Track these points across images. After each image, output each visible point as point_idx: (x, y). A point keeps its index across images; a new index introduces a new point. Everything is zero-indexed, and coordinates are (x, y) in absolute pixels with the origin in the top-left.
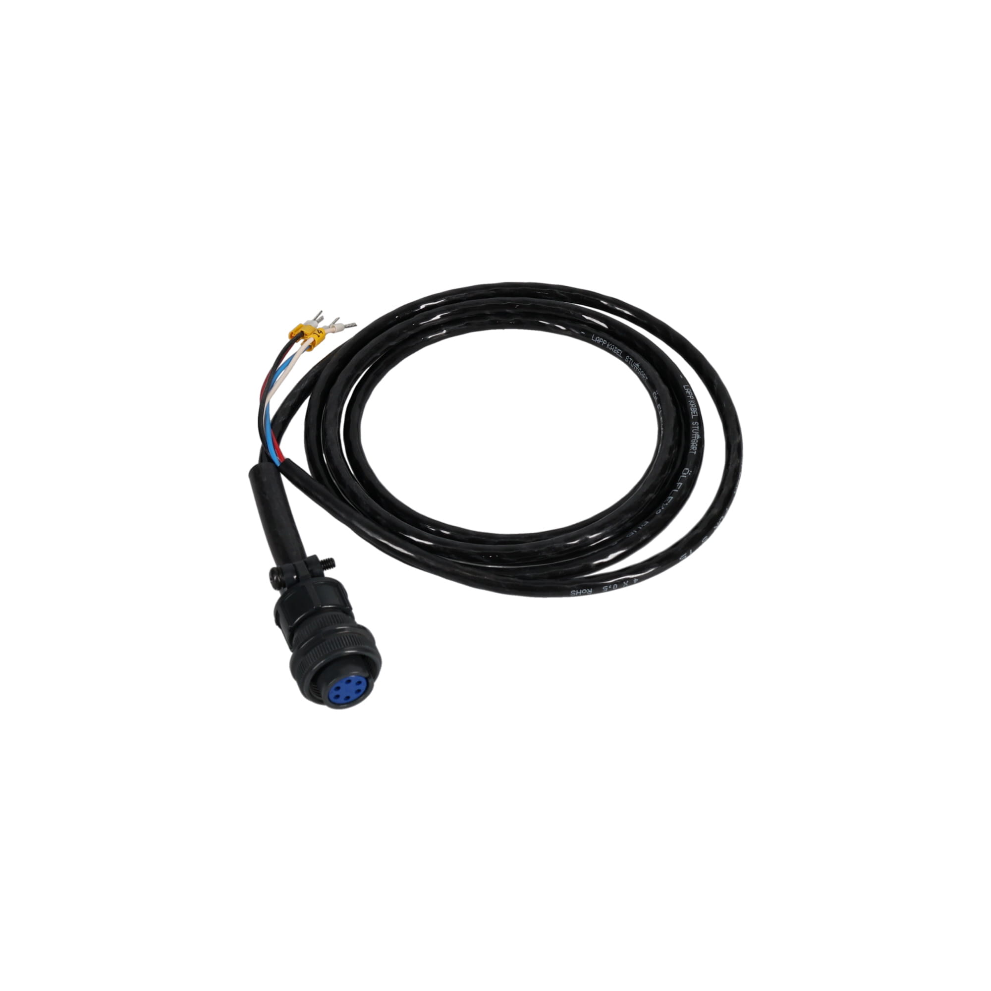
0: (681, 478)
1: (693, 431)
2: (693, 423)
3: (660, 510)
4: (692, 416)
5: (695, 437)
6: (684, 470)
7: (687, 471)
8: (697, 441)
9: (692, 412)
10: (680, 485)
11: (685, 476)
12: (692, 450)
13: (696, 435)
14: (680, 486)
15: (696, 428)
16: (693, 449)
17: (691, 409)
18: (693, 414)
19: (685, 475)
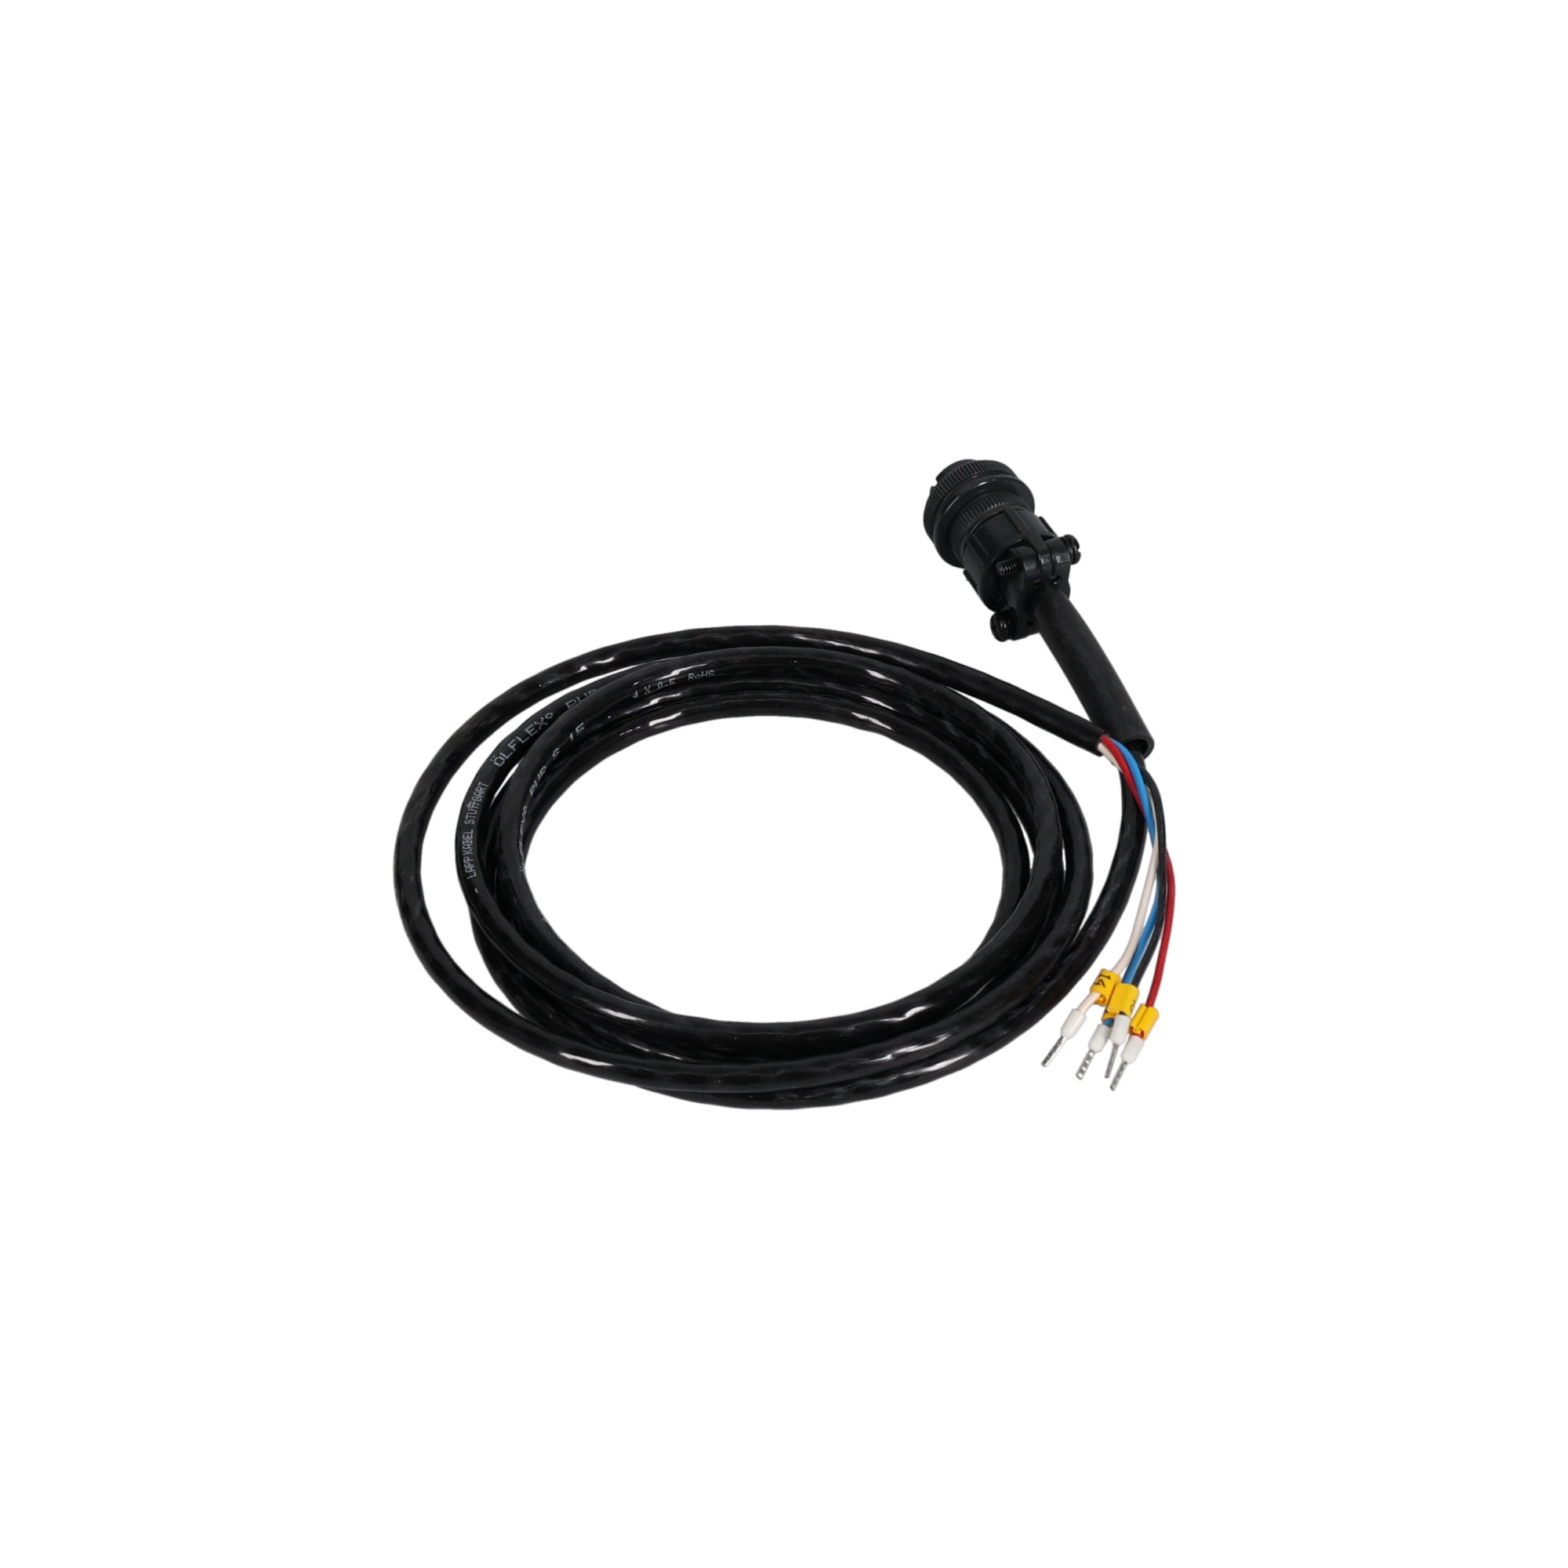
0: (507, 755)
1: (476, 812)
2: (473, 823)
3: (546, 717)
4: (472, 833)
5: (474, 803)
6: (503, 763)
7: (497, 761)
8: (473, 798)
9: (472, 837)
10: (512, 745)
11: (501, 754)
12: (483, 787)
13: (473, 807)
14: (512, 742)
15: (469, 815)
16: (481, 789)
17: (471, 842)
18: (470, 835)
19: (502, 756)
